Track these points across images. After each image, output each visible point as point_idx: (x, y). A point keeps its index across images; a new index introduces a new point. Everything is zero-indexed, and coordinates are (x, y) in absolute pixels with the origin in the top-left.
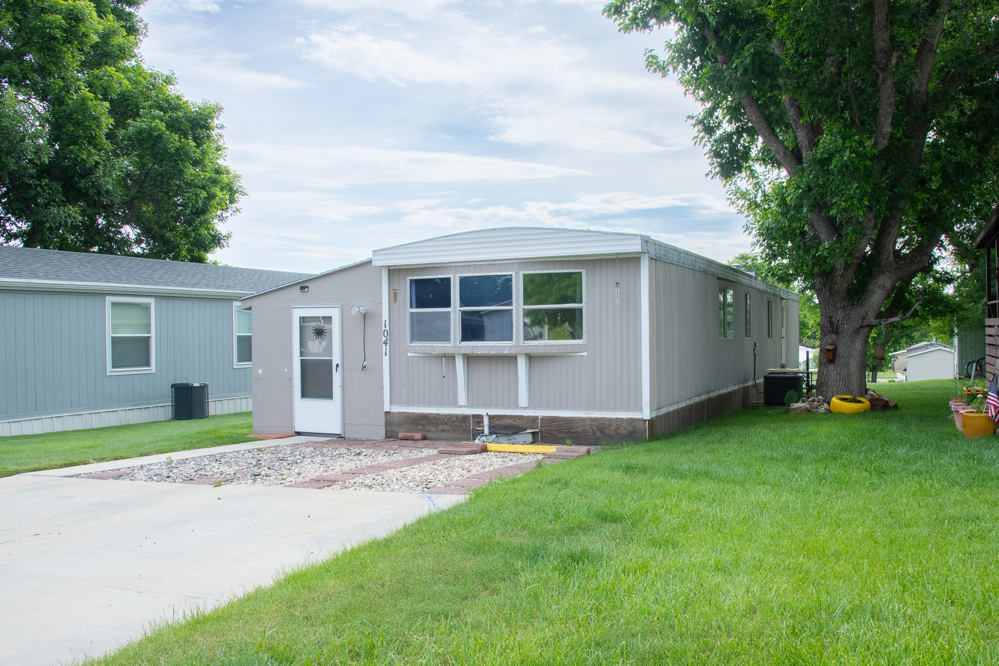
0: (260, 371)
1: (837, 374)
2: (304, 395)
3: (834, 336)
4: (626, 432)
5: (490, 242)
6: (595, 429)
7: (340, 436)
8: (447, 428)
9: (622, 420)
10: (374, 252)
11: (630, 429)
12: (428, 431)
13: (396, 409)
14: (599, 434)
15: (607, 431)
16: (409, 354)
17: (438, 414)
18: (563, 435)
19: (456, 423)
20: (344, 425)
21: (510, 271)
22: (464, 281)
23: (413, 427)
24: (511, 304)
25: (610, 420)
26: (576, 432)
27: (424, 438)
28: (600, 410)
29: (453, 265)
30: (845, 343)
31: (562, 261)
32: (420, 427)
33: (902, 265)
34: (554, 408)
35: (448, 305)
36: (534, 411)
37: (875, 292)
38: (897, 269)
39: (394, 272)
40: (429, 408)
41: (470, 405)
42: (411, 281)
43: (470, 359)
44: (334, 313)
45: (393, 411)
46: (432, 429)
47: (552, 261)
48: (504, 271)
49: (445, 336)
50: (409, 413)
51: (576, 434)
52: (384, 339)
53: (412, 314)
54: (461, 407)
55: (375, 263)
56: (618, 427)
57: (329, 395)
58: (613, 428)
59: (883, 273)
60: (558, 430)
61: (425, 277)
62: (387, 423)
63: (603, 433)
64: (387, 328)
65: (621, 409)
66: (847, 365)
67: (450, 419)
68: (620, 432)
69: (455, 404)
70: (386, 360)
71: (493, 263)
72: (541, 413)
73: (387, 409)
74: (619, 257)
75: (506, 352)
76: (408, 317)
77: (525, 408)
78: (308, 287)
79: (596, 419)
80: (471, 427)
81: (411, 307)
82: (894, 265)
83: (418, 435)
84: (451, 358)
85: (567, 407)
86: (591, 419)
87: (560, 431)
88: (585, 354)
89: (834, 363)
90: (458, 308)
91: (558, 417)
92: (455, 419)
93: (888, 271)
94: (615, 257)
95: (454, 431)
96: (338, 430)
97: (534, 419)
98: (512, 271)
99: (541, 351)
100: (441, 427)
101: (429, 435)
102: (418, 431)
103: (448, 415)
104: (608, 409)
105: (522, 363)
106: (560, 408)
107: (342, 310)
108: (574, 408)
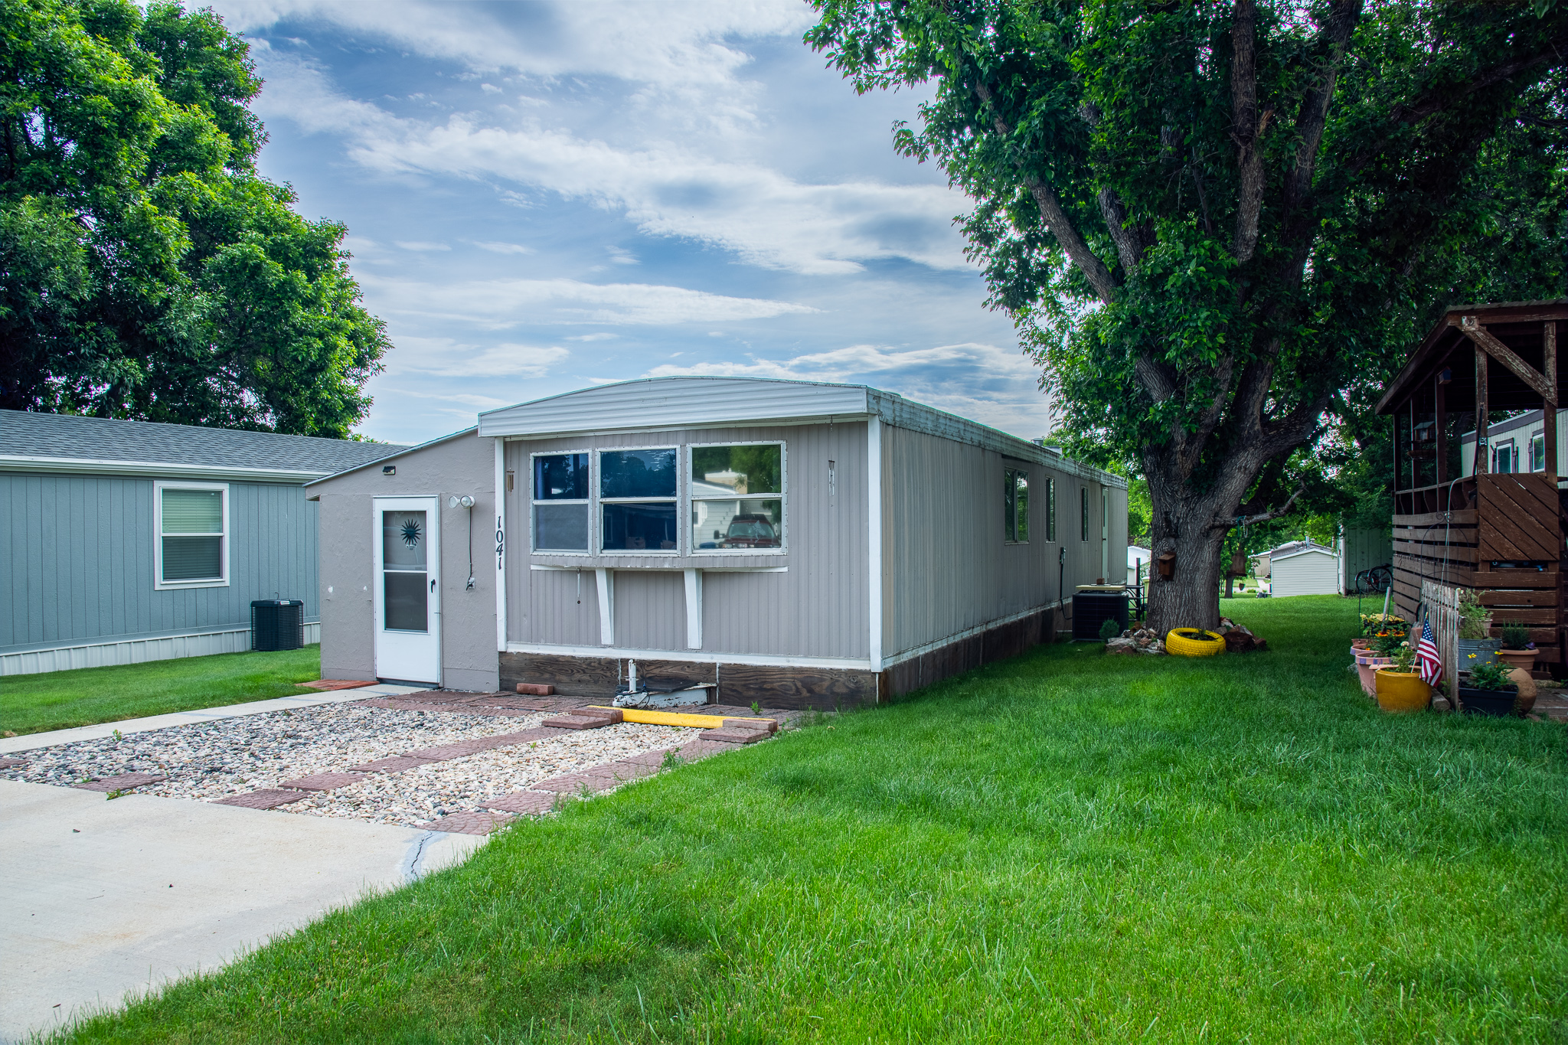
0: (331, 589)
1: (1176, 597)
2: (389, 624)
3: (1172, 541)
4: (844, 690)
5: (643, 400)
6: (799, 684)
7: (437, 687)
8: (586, 677)
9: (839, 671)
10: (481, 415)
11: (852, 685)
12: (559, 682)
13: (514, 648)
14: (805, 693)
15: (817, 689)
16: (533, 567)
17: (573, 657)
18: (752, 693)
19: (598, 671)
20: (443, 669)
21: (673, 444)
22: (608, 460)
23: (538, 675)
24: (675, 495)
25: (822, 671)
26: (772, 689)
27: (553, 692)
28: (806, 656)
29: (592, 434)
30: (1188, 551)
31: (750, 429)
32: (547, 676)
33: (1274, 436)
34: (738, 652)
35: (585, 495)
36: (709, 655)
37: (1233, 477)
38: (1265, 442)
39: (512, 446)
40: (561, 648)
41: (618, 643)
42: (536, 458)
43: (617, 575)
44: (430, 506)
45: (510, 650)
46: (564, 678)
47: (736, 428)
48: (664, 444)
49: (581, 543)
50: (532, 655)
51: (771, 692)
52: (498, 544)
53: (537, 507)
54: (605, 646)
55: (482, 433)
56: (834, 682)
57: (421, 626)
58: (826, 684)
59: (1245, 449)
60: (744, 685)
61: (554, 453)
62: (503, 669)
63: (810, 691)
64: (502, 529)
65: (838, 655)
66: (1191, 583)
67: (589, 664)
68: (836, 689)
69: (597, 643)
70: (500, 575)
71: (648, 431)
72: (720, 659)
73: (501, 647)
74: (835, 421)
75: (666, 566)
76: (531, 512)
77: (697, 651)
78: (393, 467)
79: (801, 670)
80: (619, 678)
81: (536, 497)
82: (1261, 437)
83: (544, 688)
84: (589, 574)
85: (758, 651)
86: (794, 669)
87: (747, 687)
88: (785, 569)
89: (1172, 580)
90: (599, 499)
91: (745, 665)
92: (596, 665)
93: (1252, 445)
94: (829, 421)
95: (596, 682)
96: (433, 677)
97: (709, 668)
98: (676, 443)
99: (718, 565)
100: (578, 676)
101: (560, 688)
102: (544, 681)
103: (586, 659)
104: (818, 655)
105: (691, 583)
106: (748, 651)
107: (441, 501)
108: (768, 652)
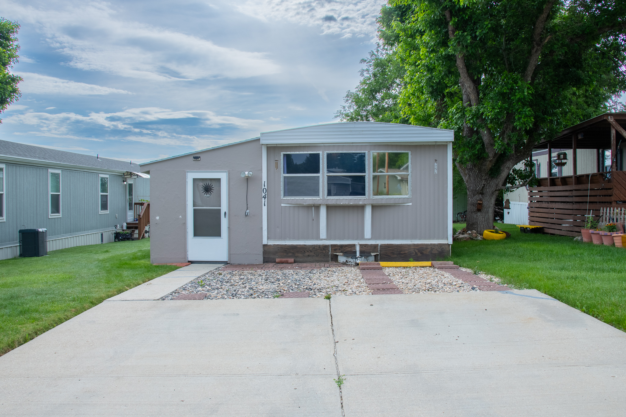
0: (158, 218)
1: (483, 218)
2: (196, 234)
3: (481, 195)
4: (437, 252)
5: (351, 131)
6: (417, 251)
7: (226, 263)
8: (312, 254)
9: (434, 245)
10: (262, 134)
11: (440, 250)
12: (297, 257)
13: (271, 243)
14: (419, 254)
15: (424, 252)
16: (282, 205)
17: (305, 245)
18: (395, 256)
19: (319, 251)
20: (230, 255)
21: (364, 150)
22: (329, 156)
23: (285, 254)
24: (365, 172)
25: (427, 245)
26: (405, 254)
27: (295, 262)
28: (420, 239)
29: (323, 145)
30: (487, 200)
31: (397, 145)
32: (290, 254)
33: (519, 156)
34: (389, 239)
35: (317, 171)
36: (375, 241)
37: (504, 171)
38: (516, 158)
39: (272, 149)
40: (298, 241)
41: (329, 238)
42: (284, 155)
43: (329, 208)
44: (223, 176)
45: (269, 244)
46: (300, 255)
47: (391, 145)
48: (359, 150)
49: (316, 193)
50: (282, 245)
51: (404, 255)
52: (263, 194)
53: (285, 177)
54: (322, 240)
55: (262, 142)
56: (432, 249)
57: (217, 233)
58: (429, 250)
59: (509, 160)
60: (392, 253)
61: (298, 153)
62: (265, 253)
63: (422, 253)
64: (266, 187)
65: (434, 238)
66: (488, 212)
67: (314, 248)
68: (433, 252)
69: (318, 238)
70: (265, 209)
71: (352, 145)
72: (380, 242)
73: (265, 242)
74: (437, 144)
75: (361, 203)
76: (282, 180)
77: (369, 239)
78: (200, 157)
79: (418, 245)
80: (330, 253)
81: (284, 173)
82: (515, 156)
83: (292, 260)
84: (317, 207)
85: (398, 238)
86: (414, 245)
87: (393, 253)
88: (411, 204)
89: (481, 211)
90: (326, 174)
91: (392, 244)
92: (318, 248)
93: (511, 159)
94: (435, 144)
95: (317, 256)
96: (225, 259)
97: (376, 246)
98: (366, 150)
99: (380, 203)
100: (307, 254)
101: (298, 259)
102: (290, 257)
103: (312, 246)
104: (425, 238)
105: (368, 211)
106: (393, 238)
107: (229, 174)
108: (402, 238)
